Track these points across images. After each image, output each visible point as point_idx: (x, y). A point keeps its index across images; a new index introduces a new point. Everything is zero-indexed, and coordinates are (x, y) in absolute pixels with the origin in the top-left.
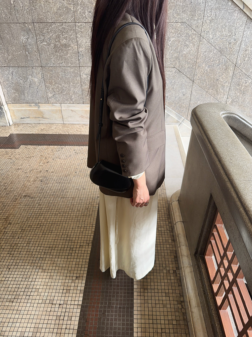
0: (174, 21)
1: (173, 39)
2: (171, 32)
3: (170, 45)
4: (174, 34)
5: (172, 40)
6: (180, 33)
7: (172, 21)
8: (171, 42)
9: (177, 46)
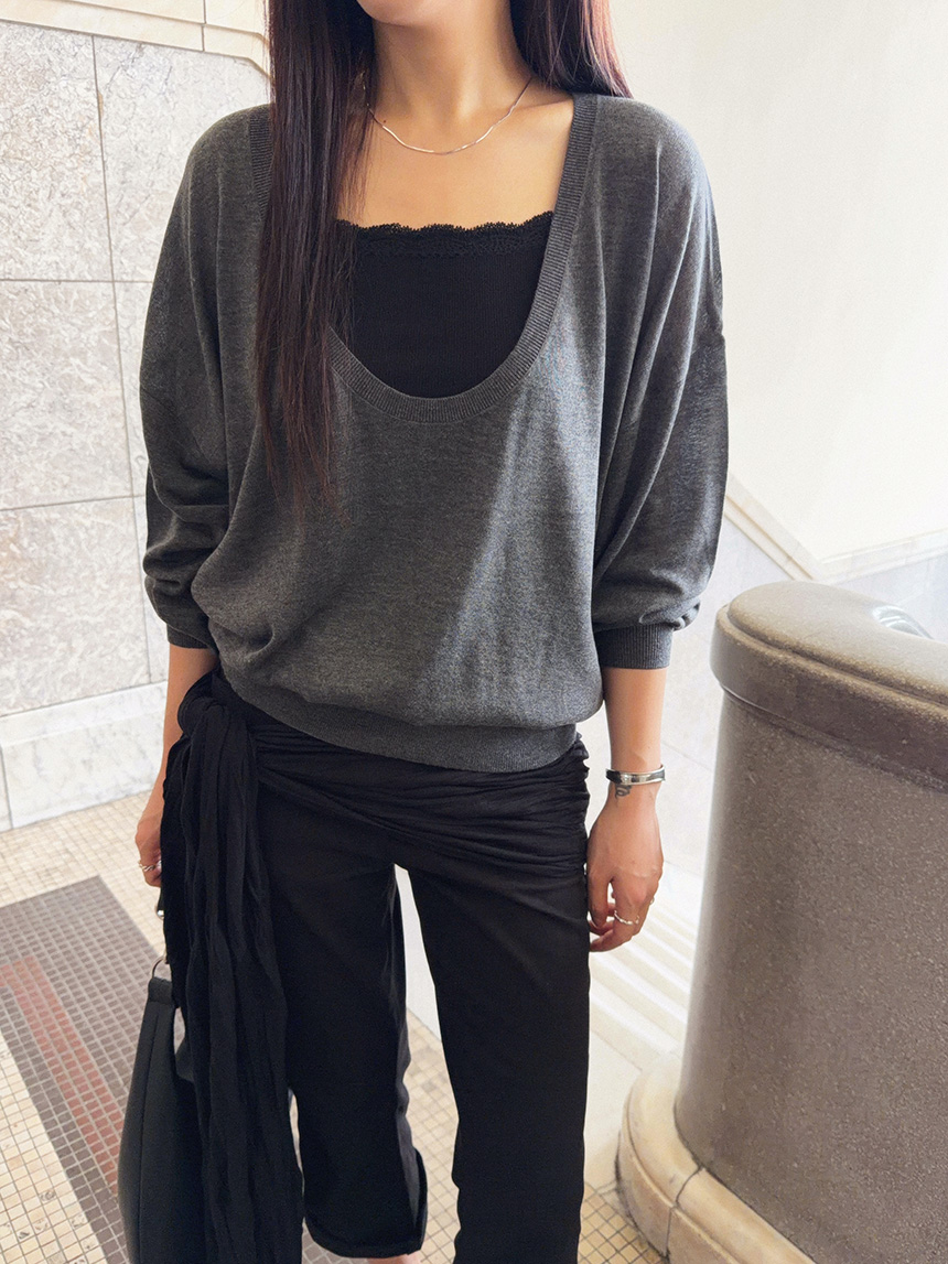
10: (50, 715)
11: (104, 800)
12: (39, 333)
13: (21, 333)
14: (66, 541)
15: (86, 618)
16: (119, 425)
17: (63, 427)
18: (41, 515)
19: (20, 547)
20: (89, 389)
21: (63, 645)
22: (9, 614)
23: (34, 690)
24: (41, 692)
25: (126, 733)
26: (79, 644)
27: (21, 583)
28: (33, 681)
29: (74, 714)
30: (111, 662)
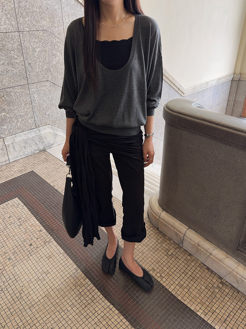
0: (35, 30)
1: (39, 49)
2: (35, 42)
4: (39, 44)
5: (37, 51)
6: (44, 42)
7: (32, 30)
10: (15, 136)
11: (29, 155)
12: (3, 46)
14: (15, 95)
15: (21, 114)
16: (24, 67)
17: (11, 69)
18: (8, 90)
19: (5, 98)
20: (16, 59)
21: (16, 120)
22: (4, 114)
23: (11, 131)
24: (13, 131)
25: (32, 140)
26: (20, 120)
27: (6, 107)
28: (11, 129)
29: (20, 136)
30: (27, 123)
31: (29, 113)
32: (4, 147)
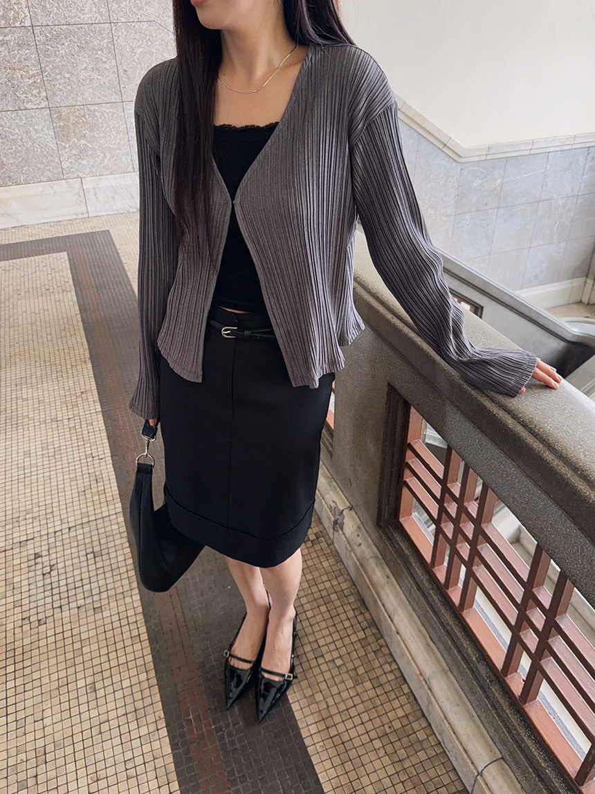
0: (136, 20)
1: (141, 50)
2: (135, 39)
3: (137, 61)
4: (141, 42)
5: (138, 53)
6: (149, 39)
7: (132, 20)
8: (137, 56)
9: (149, 61)
10: (100, 179)
11: (120, 212)
12: (87, 43)
13: (81, 43)
14: (101, 118)
15: (110, 146)
16: (116, 76)
17: (97, 76)
18: (92, 108)
19: (86, 119)
20: (105, 63)
21: (102, 155)
22: (84, 142)
23: (94, 170)
24: (96, 171)
25: (126, 189)
26: (108, 155)
27: (87, 131)
28: (93, 166)
29: (108, 180)
30: (119, 163)
31: (123, 146)
32: (81, 191)
